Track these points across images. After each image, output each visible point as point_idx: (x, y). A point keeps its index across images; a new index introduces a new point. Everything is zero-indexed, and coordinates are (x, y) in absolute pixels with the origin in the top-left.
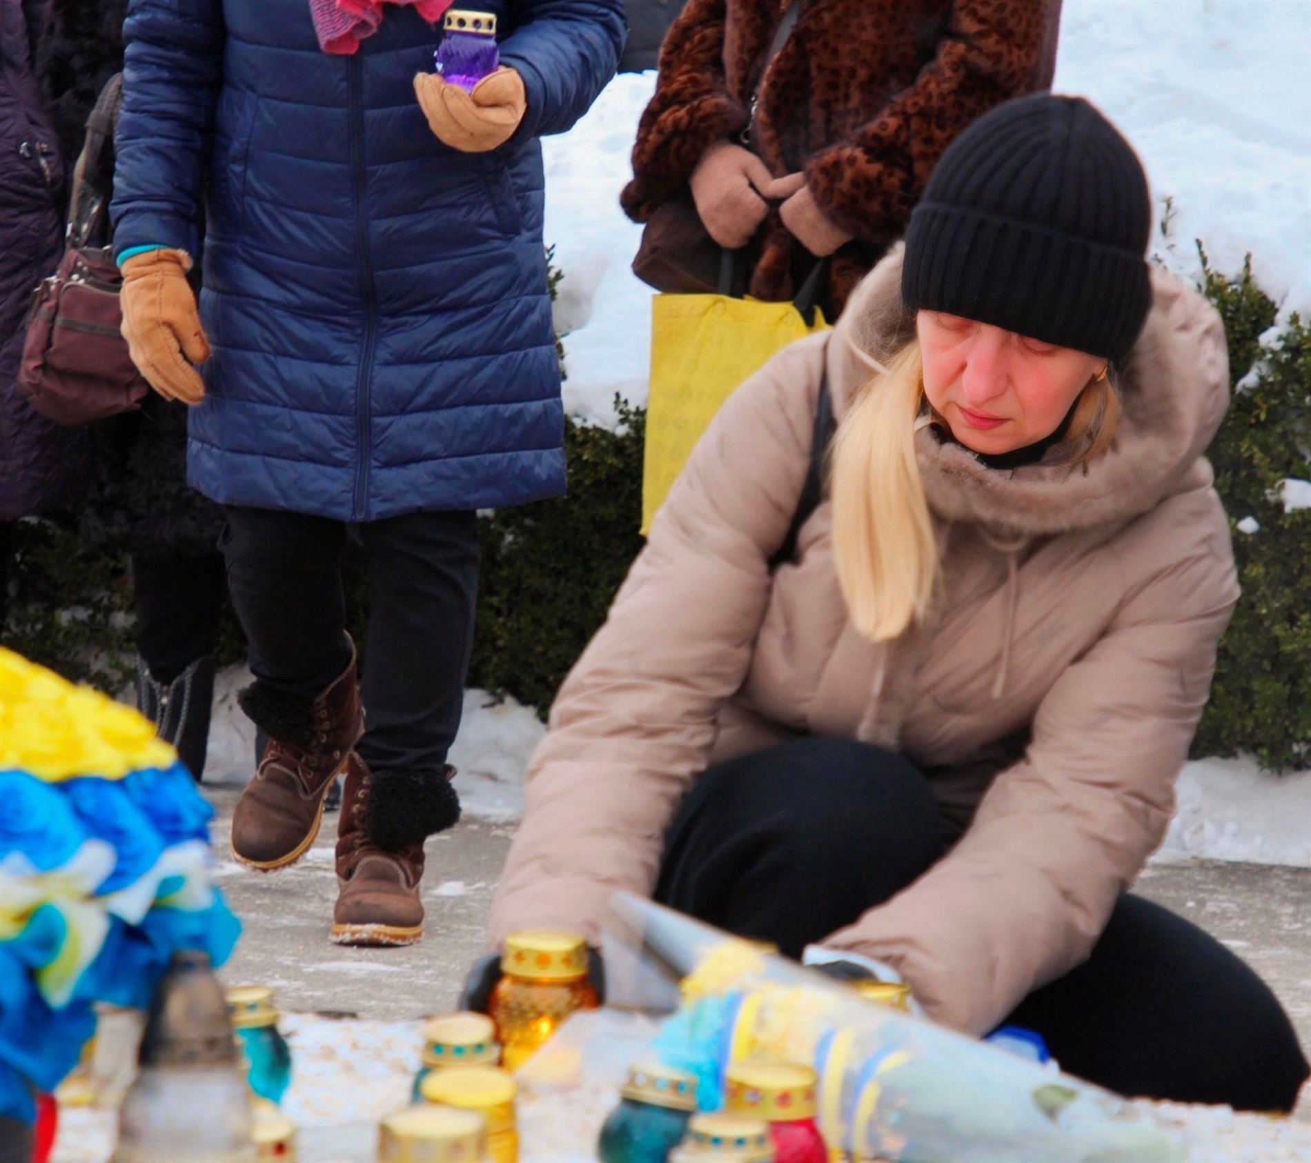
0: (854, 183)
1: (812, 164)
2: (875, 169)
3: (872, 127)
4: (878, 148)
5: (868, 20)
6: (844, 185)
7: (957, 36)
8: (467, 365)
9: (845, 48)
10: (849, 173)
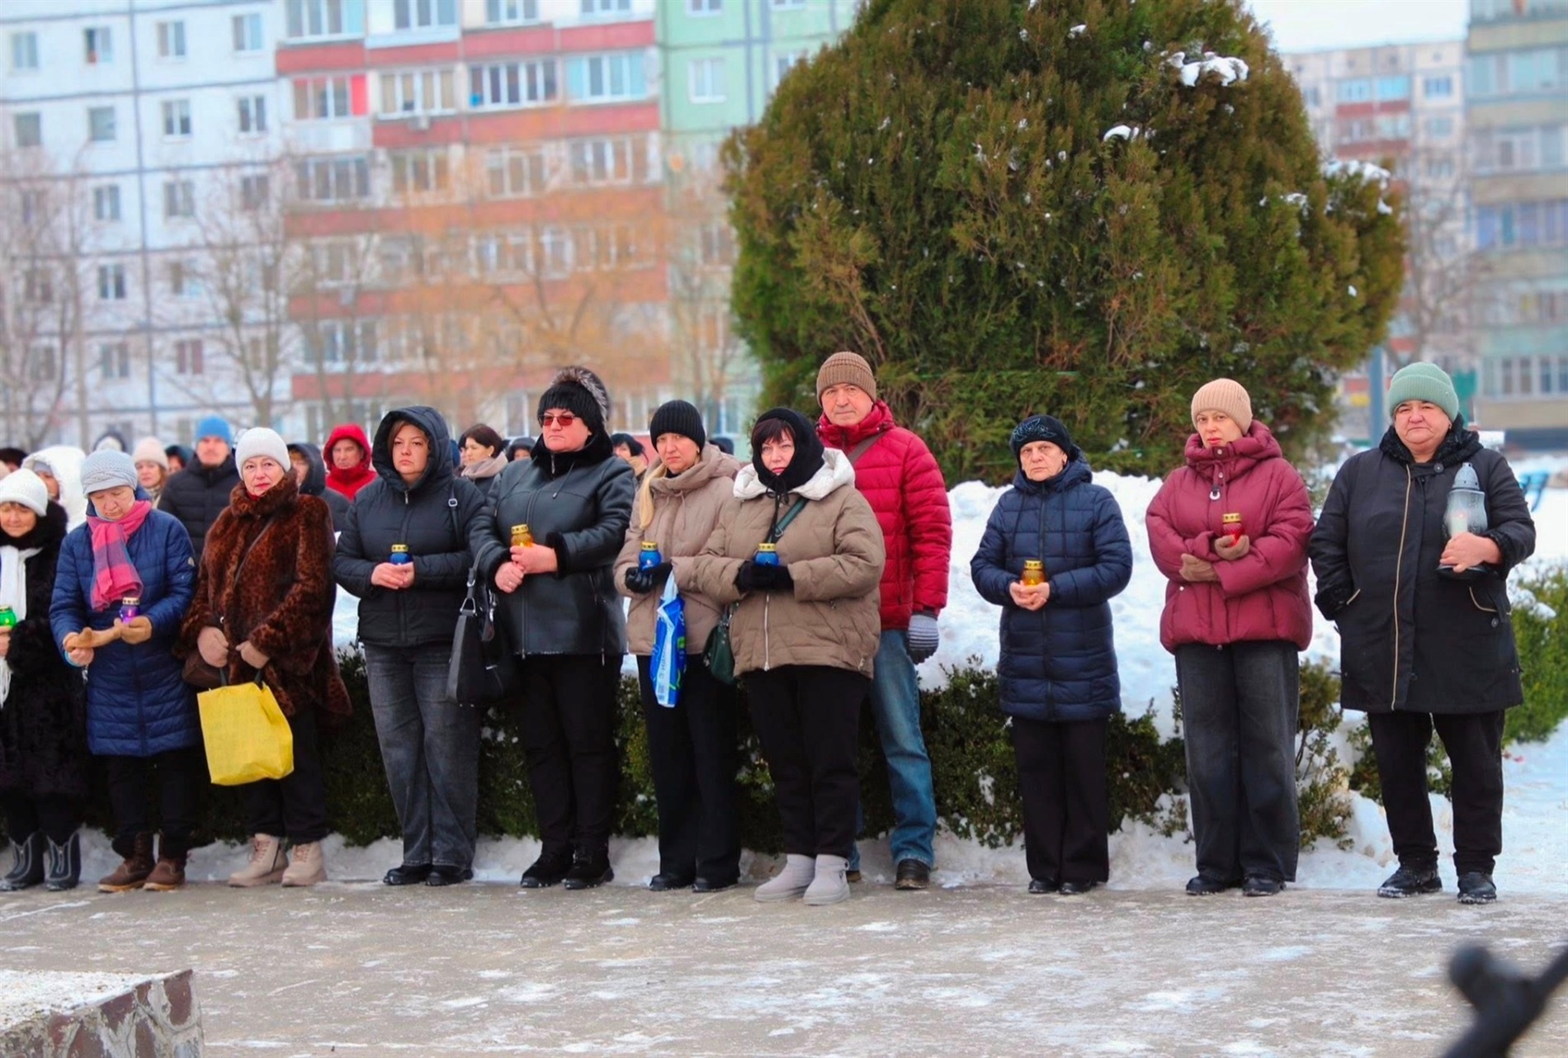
0: (266, 636)
1: (251, 635)
2: (273, 631)
3: (270, 617)
4: (274, 624)
5: (260, 578)
6: (263, 637)
7: (298, 581)
8: (174, 703)
9: (252, 589)
10: (263, 633)
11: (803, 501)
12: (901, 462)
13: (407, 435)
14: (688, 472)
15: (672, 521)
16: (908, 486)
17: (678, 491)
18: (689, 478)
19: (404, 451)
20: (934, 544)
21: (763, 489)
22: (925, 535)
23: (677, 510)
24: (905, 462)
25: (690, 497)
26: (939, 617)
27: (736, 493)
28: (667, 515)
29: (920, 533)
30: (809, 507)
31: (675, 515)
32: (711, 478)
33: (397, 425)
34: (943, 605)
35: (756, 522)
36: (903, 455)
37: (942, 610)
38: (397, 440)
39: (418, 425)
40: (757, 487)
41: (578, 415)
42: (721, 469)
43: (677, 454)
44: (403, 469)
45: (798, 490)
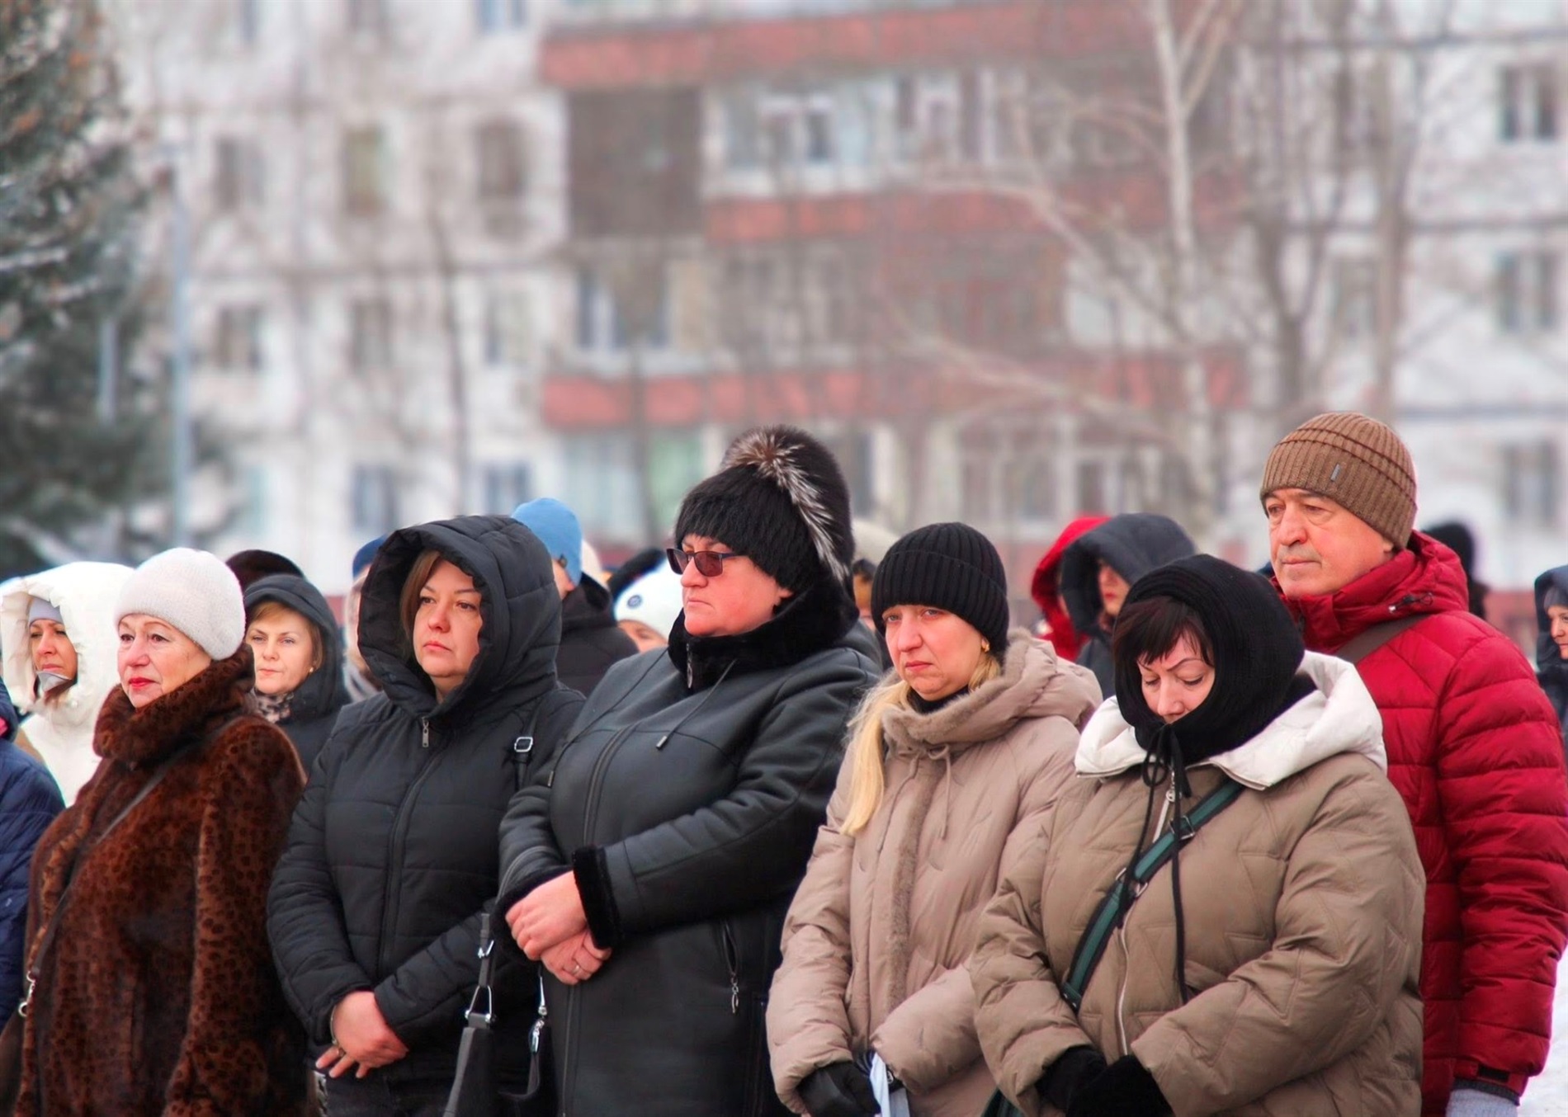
5: (96, 920)
11: (1231, 788)
12: (1433, 699)
13: (446, 585)
14: (963, 702)
15: (918, 819)
16: (1453, 761)
17: (939, 748)
18: (967, 713)
19: (434, 621)
20: (1511, 911)
21: (1139, 755)
22: (1492, 889)
23: (932, 789)
24: (1441, 701)
25: (967, 762)
26: (1522, 1100)
27: (1082, 763)
28: (907, 805)
29: (1481, 882)
30: (1245, 802)
31: (926, 804)
32: (1021, 719)
33: (423, 563)
34: (1536, 1068)
35: (1108, 836)
36: (1439, 684)
37: (1532, 1081)
38: (424, 593)
39: (460, 563)
40: (1127, 750)
41: (739, 551)
42: (1048, 697)
43: (923, 655)
44: (430, 663)
45: (1222, 761)
